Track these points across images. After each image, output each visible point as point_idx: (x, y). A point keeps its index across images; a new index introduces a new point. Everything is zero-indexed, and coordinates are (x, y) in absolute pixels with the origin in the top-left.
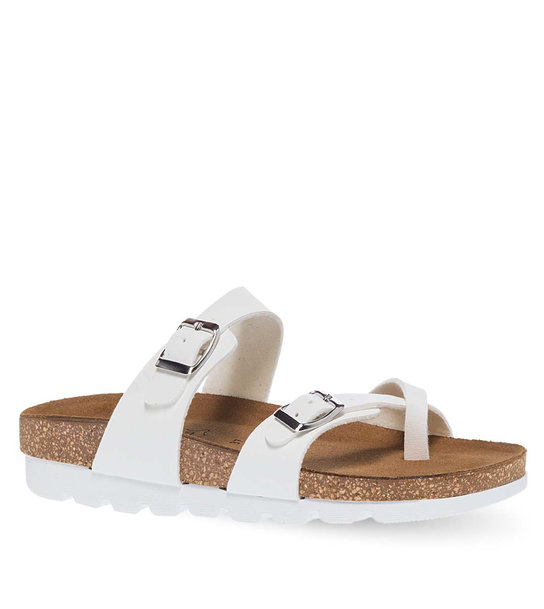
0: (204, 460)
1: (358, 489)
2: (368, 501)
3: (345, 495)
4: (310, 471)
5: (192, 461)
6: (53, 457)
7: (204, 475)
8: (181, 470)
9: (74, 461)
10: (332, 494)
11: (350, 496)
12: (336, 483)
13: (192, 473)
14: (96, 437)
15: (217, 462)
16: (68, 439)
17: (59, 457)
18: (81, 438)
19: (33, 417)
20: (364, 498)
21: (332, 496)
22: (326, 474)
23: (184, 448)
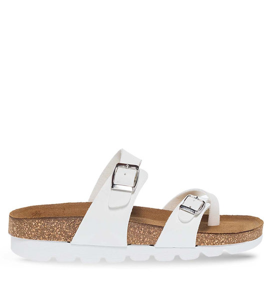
0: (142, 232)
1: (223, 239)
2: (227, 244)
3: (217, 242)
4: (202, 233)
5: (134, 234)
6: (44, 238)
7: (141, 240)
8: (128, 238)
9: (58, 239)
10: (212, 243)
11: (220, 243)
12: (213, 237)
13: (134, 239)
14: (74, 226)
15: (150, 233)
16: (55, 228)
17: (49, 238)
18: (64, 227)
19: (31, 219)
20: (226, 243)
21: (212, 244)
22: (209, 233)
23: (130, 227)
